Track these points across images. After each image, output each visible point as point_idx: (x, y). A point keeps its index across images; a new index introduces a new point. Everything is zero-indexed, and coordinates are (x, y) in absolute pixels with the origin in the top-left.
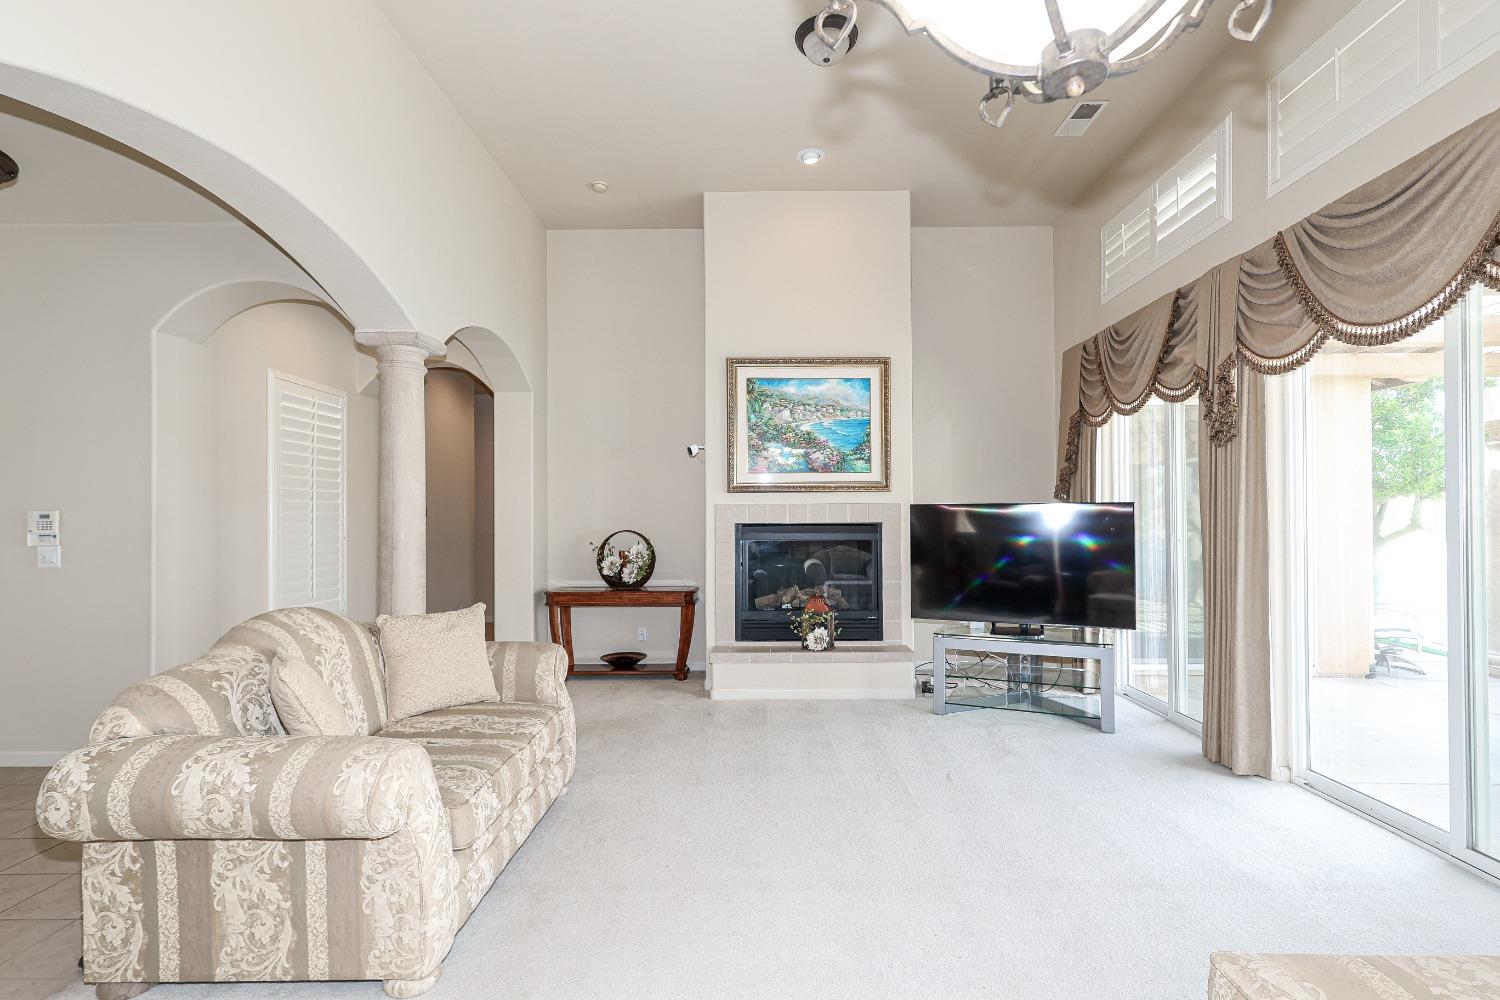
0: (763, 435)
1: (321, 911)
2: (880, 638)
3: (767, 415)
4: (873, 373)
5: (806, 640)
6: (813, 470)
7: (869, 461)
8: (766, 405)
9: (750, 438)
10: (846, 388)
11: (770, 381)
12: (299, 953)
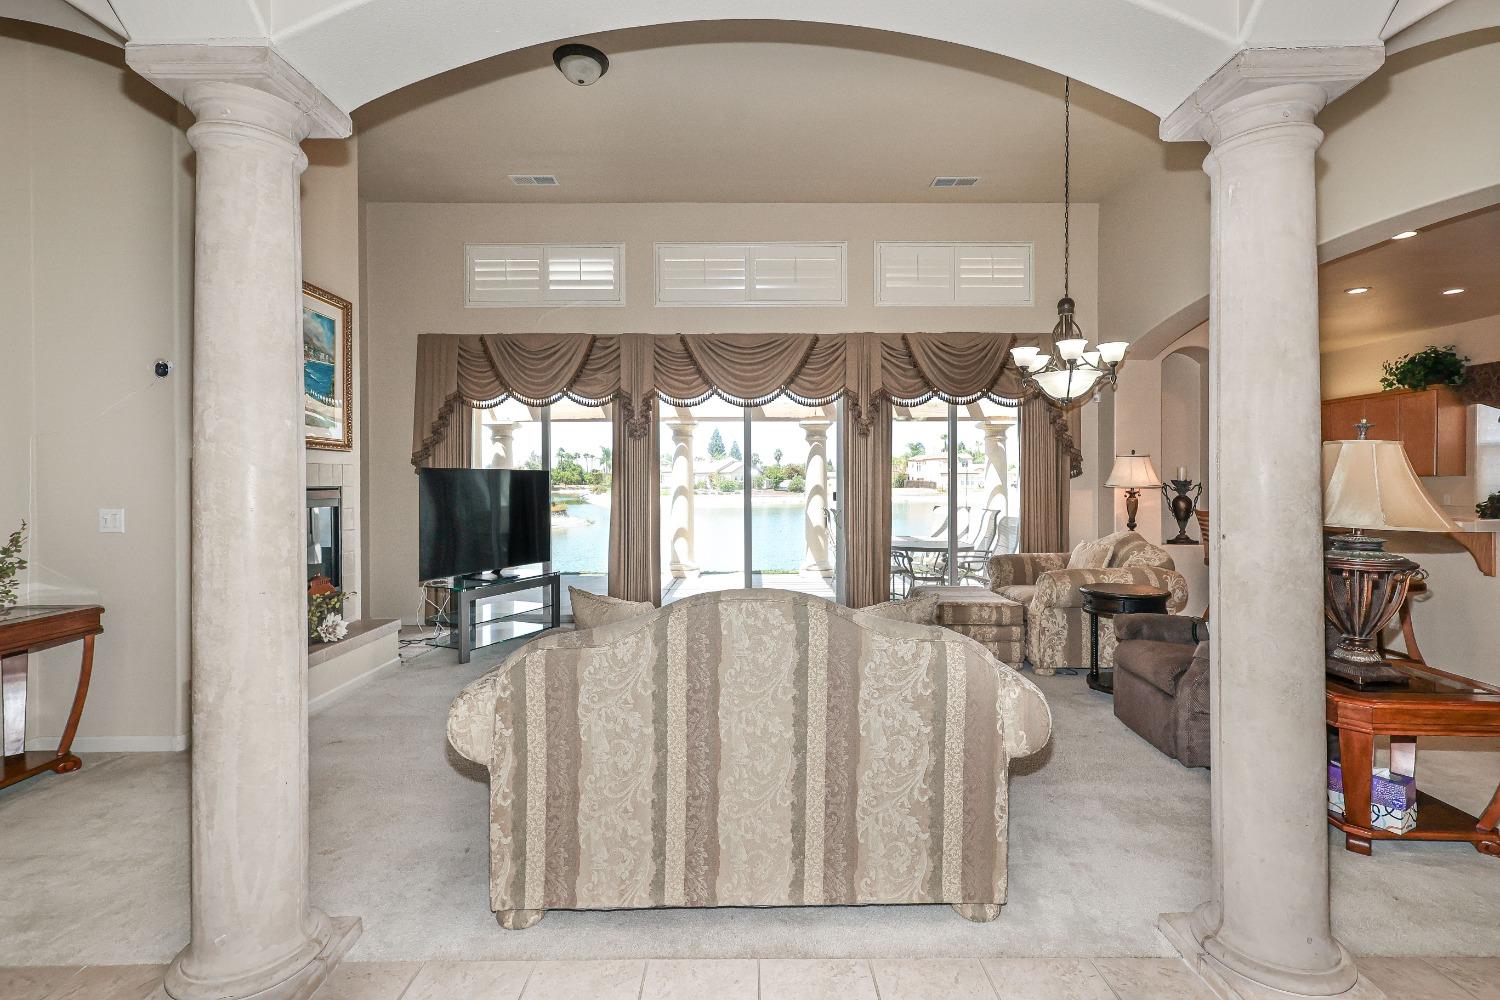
4: (337, 315)
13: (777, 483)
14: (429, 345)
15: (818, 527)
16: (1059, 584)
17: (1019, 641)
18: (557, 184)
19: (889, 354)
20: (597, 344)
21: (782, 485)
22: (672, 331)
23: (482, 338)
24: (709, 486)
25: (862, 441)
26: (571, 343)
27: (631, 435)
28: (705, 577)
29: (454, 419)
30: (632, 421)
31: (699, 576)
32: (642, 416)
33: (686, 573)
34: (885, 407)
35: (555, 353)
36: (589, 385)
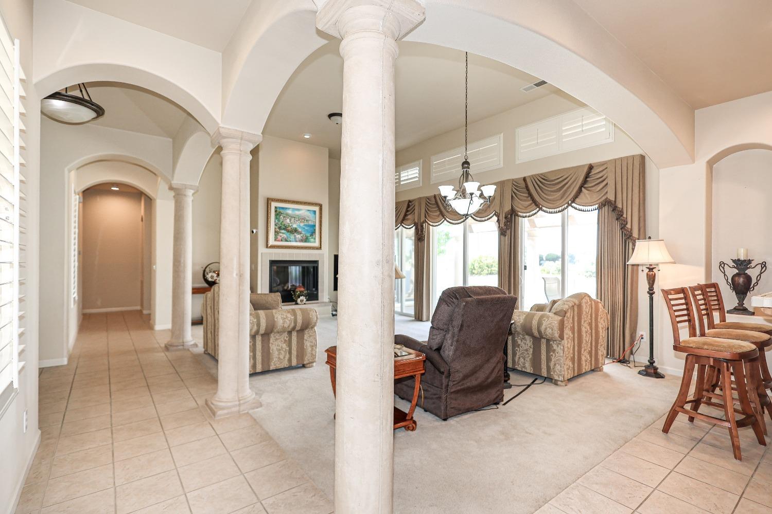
0: (281, 227)
1: (295, 349)
2: (318, 300)
3: (281, 221)
4: (317, 209)
5: (297, 301)
6: (296, 241)
7: (315, 239)
8: (281, 217)
9: (275, 229)
10: (308, 214)
11: (283, 208)
12: (290, 360)
19: (516, 189)
34: (513, 220)
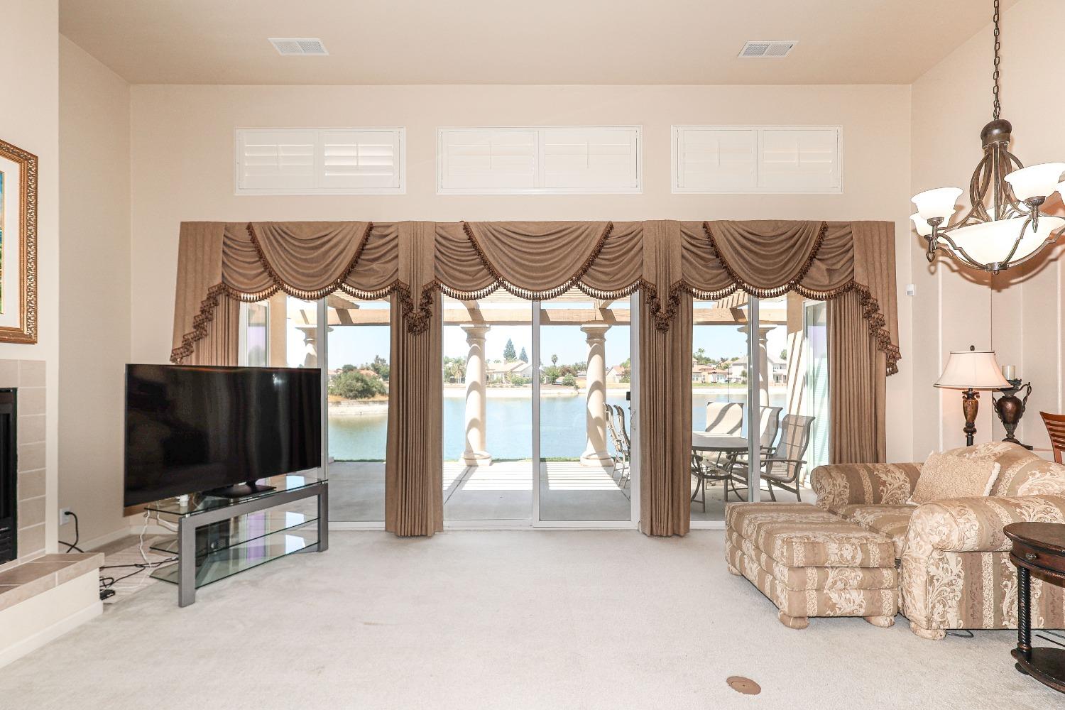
13: (554, 379)
14: (192, 234)
15: (598, 418)
16: (962, 520)
17: (891, 588)
18: (327, 54)
19: (691, 244)
20: (373, 232)
21: (557, 380)
22: (456, 219)
23: (250, 227)
24: (504, 381)
25: (660, 336)
26: (345, 232)
27: (410, 330)
28: (496, 464)
29: (219, 312)
30: (411, 315)
31: (491, 465)
32: (422, 309)
33: (479, 462)
34: (684, 302)
35: (329, 241)
36: (365, 276)
